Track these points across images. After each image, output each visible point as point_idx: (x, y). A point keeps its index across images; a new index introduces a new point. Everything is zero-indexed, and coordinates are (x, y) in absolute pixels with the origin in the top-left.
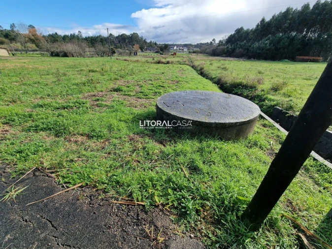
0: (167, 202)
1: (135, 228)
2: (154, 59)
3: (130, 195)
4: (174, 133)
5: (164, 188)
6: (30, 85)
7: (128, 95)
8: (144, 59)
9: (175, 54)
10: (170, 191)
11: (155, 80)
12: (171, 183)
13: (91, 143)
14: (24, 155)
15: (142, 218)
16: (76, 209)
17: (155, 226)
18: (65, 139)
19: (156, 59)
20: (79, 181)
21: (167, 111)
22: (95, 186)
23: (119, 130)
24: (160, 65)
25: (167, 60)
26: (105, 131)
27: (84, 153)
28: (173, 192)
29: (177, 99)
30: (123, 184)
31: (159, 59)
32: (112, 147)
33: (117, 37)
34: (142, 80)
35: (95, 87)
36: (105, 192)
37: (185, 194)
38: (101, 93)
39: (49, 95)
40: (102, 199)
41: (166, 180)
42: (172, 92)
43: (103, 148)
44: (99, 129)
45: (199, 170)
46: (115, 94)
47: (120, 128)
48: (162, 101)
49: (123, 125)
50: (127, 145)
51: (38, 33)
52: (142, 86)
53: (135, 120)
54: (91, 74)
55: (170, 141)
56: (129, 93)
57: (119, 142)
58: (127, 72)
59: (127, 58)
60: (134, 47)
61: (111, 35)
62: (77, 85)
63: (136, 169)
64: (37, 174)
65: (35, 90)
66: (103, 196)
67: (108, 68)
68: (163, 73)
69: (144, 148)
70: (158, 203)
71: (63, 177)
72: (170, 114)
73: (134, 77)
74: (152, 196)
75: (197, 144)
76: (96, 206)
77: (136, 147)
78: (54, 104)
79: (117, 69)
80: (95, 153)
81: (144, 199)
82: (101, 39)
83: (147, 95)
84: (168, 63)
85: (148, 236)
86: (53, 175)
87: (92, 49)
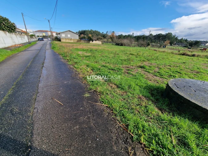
0: (148, 146)
1: (123, 143)
2: (179, 51)
3: (127, 126)
4: (175, 109)
5: (150, 138)
6: (104, 57)
7: (148, 72)
8: (170, 51)
9: (205, 49)
10: (154, 141)
11: (174, 66)
12: (157, 138)
13: (118, 90)
14: (93, 83)
15: (129, 142)
16: (102, 114)
17: (135, 152)
18: (108, 83)
19: (181, 52)
20: (107, 104)
21: (175, 91)
22: (112, 110)
23: (134, 90)
24: (184, 56)
25: (193, 53)
26: (126, 87)
27: (113, 93)
28: (156, 145)
29: (190, 85)
30: (126, 117)
31: (185, 52)
32: (127, 97)
33: (155, 36)
34: (162, 64)
35: (130, 63)
36: (115, 115)
37: (166, 153)
38: (132, 67)
39: (108, 63)
40: (113, 118)
41: (153, 134)
42: (187, 78)
43: (122, 95)
44: (123, 85)
45: (189, 148)
46: (140, 69)
47: (136, 89)
48: (174, 83)
49: (137, 88)
50: (136, 100)
51: (115, 35)
52: (160, 69)
53: (147, 88)
54: (131, 56)
55: (169, 113)
56: (149, 71)
57: (132, 96)
58: (153, 57)
59: (157, 49)
60: (165, 42)
61: (151, 34)
62: (122, 60)
63: (136, 115)
64: (95, 92)
65: (104, 59)
66: (114, 116)
67: (141, 54)
68: (184, 63)
69: (146, 107)
70: (142, 142)
71: (102, 98)
72: (178, 94)
73: (157, 61)
74: (140, 136)
75: (196, 127)
76: (110, 119)
77: (141, 103)
78: (109, 67)
79: (147, 55)
80: (118, 96)
81: (134, 133)
82: (144, 37)
83: (162, 75)
84: (194, 55)
85: (129, 153)
86: (99, 96)
87: (137, 43)
